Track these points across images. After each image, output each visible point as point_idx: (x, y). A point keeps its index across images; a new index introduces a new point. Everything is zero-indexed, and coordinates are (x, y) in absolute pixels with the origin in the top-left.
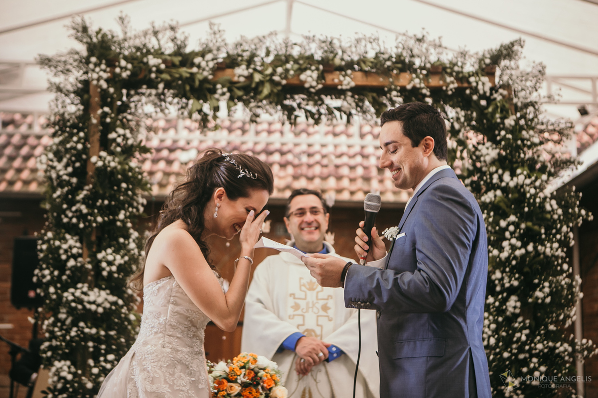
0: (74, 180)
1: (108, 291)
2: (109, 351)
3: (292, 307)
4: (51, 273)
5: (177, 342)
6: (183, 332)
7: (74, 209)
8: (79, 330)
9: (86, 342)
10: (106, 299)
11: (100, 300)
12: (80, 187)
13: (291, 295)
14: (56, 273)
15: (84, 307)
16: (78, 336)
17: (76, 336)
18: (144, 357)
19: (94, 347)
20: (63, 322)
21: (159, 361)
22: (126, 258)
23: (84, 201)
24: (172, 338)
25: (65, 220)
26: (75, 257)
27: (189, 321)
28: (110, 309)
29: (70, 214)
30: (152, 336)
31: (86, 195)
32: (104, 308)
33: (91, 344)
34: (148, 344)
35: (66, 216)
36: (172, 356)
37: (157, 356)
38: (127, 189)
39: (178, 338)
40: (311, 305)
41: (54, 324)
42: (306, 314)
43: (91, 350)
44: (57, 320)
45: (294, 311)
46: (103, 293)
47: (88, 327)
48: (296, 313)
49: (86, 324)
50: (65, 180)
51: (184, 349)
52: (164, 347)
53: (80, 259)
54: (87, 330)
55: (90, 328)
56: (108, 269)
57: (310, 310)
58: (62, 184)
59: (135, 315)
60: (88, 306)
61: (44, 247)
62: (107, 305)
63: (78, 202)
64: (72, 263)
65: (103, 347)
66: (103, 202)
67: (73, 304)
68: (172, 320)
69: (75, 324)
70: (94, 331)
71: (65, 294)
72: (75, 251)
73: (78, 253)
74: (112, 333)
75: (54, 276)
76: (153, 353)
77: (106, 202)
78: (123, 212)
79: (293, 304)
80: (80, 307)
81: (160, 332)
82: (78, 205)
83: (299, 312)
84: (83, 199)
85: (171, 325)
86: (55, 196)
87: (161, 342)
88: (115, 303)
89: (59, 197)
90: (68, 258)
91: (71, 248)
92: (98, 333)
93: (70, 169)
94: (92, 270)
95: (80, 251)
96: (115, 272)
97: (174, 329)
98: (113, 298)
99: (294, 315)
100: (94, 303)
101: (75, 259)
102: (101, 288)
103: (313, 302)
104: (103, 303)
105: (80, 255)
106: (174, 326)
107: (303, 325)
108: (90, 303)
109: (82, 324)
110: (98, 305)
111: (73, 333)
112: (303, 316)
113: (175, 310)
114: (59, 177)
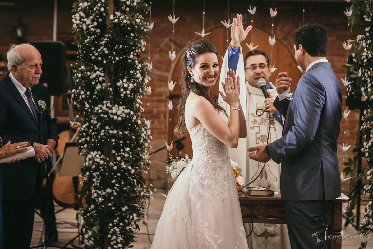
0: (98, 31)
1: (124, 106)
2: (125, 145)
3: (252, 122)
4: (85, 93)
5: (215, 156)
6: (217, 149)
7: (99, 50)
8: (105, 131)
9: (111, 139)
10: (123, 112)
11: (119, 113)
12: (102, 35)
13: (251, 114)
14: (88, 93)
15: (109, 117)
16: (105, 135)
17: (103, 135)
18: (198, 167)
19: (115, 142)
20: (95, 126)
21: (207, 168)
22: (135, 84)
23: (105, 46)
24: (212, 154)
25: (93, 57)
26: (101, 83)
27: (219, 143)
28: (126, 117)
29: (96, 54)
30: (201, 156)
31: (106, 41)
32: (122, 117)
33: (113, 140)
34: (200, 160)
35: (94, 55)
36: (213, 164)
37: (205, 165)
38: (135, 37)
39: (215, 153)
40: (264, 121)
41: (89, 127)
42: (261, 126)
43: (114, 144)
44: (90, 124)
45: (253, 124)
46: (121, 108)
47: (111, 130)
48: (255, 125)
49: (110, 127)
50: (92, 31)
51: (219, 159)
52: (208, 160)
53: (104, 84)
54: (111, 132)
55: (113, 130)
56: (124, 92)
57: (263, 123)
58: (90, 33)
59: (140, 120)
60: (112, 116)
61: (79, 75)
62: (124, 116)
63: (102, 45)
64: (99, 87)
65: (122, 142)
66: (119, 46)
67: (102, 115)
68: (209, 145)
69: (102, 127)
70: (115, 132)
71: (96, 108)
72: (101, 79)
73: (103, 80)
74: (127, 133)
75: (87, 95)
76: (203, 164)
77: (121, 46)
78: (132, 53)
79: (253, 120)
80: (106, 116)
81: (205, 153)
82: (101, 48)
83: (257, 125)
84: (105, 43)
85: (209, 147)
86: (86, 41)
87: (206, 157)
88: (128, 114)
89: (88, 42)
90: (96, 84)
91: (98, 76)
92: (118, 133)
93: (95, 24)
94: (112, 92)
95: (104, 78)
96: (128, 94)
97: (212, 149)
98: (127, 111)
99: (254, 127)
100: (116, 114)
101: (101, 84)
102: (119, 105)
103: (265, 119)
104: (121, 114)
105: (104, 81)
106: (211, 147)
107: (259, 133)
108: (112, 114)
109: (107, 127)
110: (118, 116)
111: (102, 134)
112: (259, 128)
113: (209, 140)
114: (88, 29)
